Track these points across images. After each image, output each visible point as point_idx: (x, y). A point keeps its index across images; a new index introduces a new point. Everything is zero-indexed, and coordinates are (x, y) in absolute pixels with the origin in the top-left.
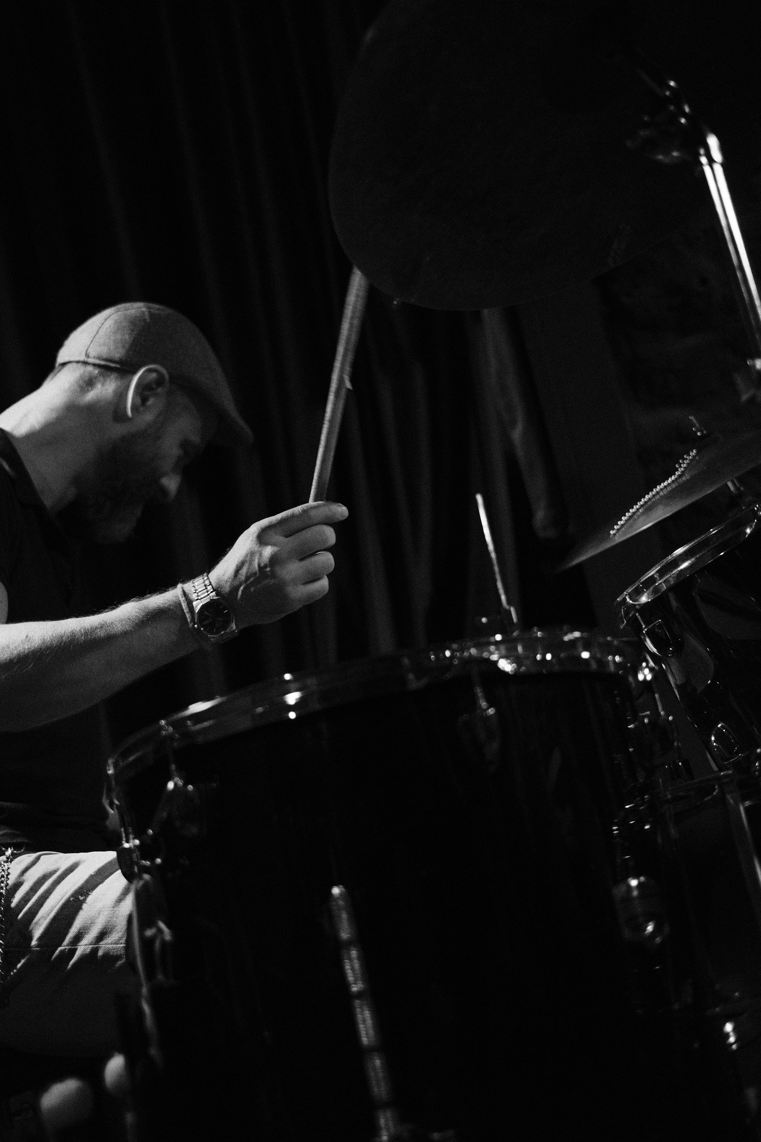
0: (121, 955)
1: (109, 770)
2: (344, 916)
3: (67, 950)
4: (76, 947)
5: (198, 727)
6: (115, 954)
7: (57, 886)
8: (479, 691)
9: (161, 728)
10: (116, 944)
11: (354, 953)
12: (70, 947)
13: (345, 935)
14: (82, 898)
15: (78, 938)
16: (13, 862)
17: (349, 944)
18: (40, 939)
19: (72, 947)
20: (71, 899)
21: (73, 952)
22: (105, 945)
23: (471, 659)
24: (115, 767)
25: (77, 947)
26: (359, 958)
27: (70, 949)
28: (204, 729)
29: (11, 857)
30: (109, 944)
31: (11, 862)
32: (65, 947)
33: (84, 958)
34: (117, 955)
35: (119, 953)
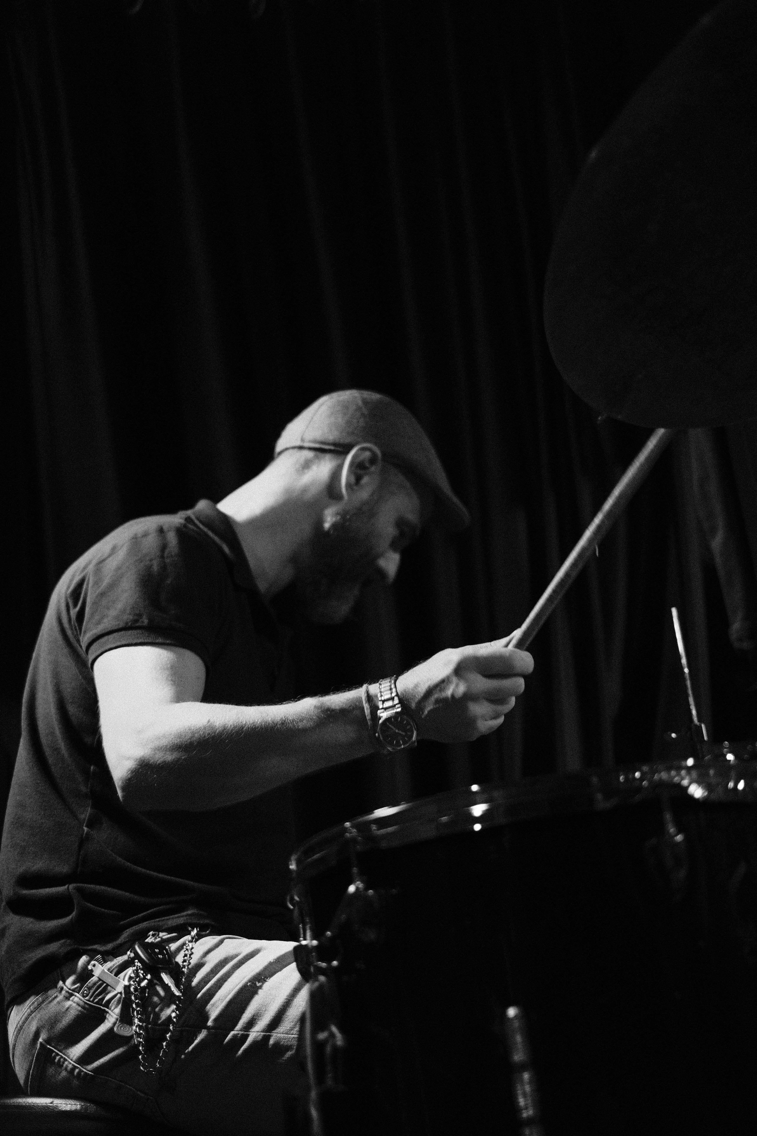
0: (291, 1046)
1: (291, 865)
2: (519, 1038)
3: (239, 1035)
4: (248, 1033)
5: (383, 831)
6: (286, 1044)
7: (236, 970)
8: (668, 816)
9: (346, 830)
10: (287, 1034)
11: (526, 1076)
12: (243, 1032)
13: (518, 1056)
14: (259, 984)
15: (251, 1023)
16: (198, 942)
17: (522, 1067)
18: (216, 1020)
19: (245, 1033)
20: (248, 984)
21: (245, 1037)
22: (276, 1034)
23: (661, 784)
24: (298, 865)
25: (250, 1033)
26: (530, 1082)
27: (242, 1035)
28: (388, 834)
29: (196, 937)
30: (280, 1033)
31: (196, 942)
32: (238, 1032)
33: (255, 1044)
34: (287, 1045)
35: (289, 1043)
